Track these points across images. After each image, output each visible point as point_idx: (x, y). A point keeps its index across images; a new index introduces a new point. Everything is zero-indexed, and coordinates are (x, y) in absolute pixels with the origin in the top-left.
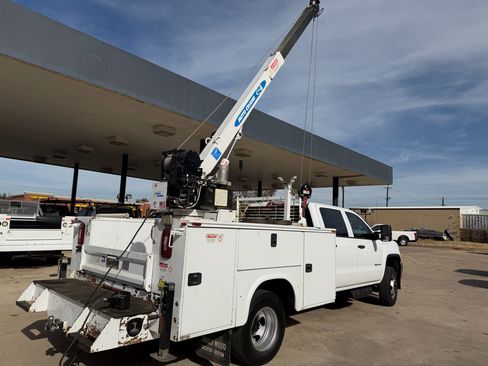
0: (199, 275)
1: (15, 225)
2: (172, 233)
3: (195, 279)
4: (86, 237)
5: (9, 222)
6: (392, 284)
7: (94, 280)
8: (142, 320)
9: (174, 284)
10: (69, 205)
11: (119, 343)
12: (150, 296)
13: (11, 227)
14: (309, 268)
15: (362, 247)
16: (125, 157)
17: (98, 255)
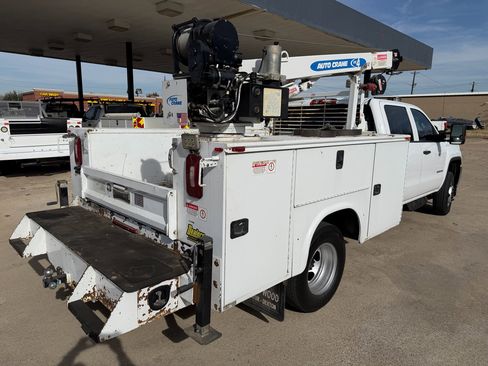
0: (245, 222)
1: (16, 129)
2: (202, 164)
3: (239, 228)
4: (84, 156)
5: (8, 127)
6: (450, 192)
7: (101, 212)
8: (168, 287)
9: (211, 240)
10: (77, 104)
11: (140, 322)
12: (176, 246)
13: (11, 133)
14: (377, 189)
15: (426, 153)
16: (129, 45)
17: (103, 182)
